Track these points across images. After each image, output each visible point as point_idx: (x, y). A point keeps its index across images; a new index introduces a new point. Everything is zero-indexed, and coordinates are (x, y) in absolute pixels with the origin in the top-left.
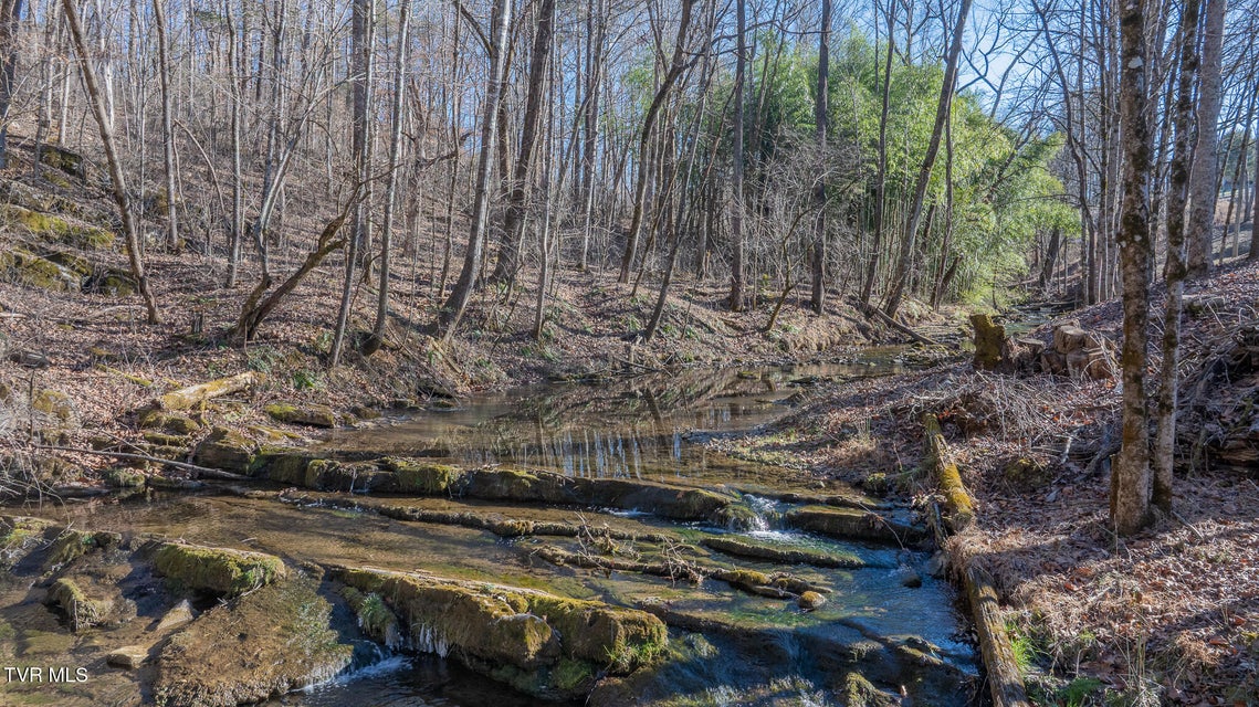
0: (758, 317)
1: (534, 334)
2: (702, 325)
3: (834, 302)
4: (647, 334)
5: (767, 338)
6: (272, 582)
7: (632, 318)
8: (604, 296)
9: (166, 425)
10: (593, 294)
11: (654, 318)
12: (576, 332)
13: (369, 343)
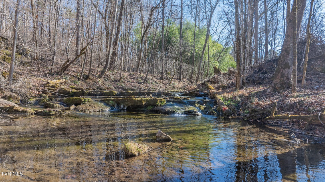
0: (168, 81)
1: (119, 80)
2: (155, 82)
3: (184, 79)
4: (144, 83)
5: (170, 85)
6: (90, 102)
7: (140, 79)
8: (133, 75)
9: (51, 87)
10: (131, 74)
11: (145, 80)
12: (128, 81)
13: (87, 77)
